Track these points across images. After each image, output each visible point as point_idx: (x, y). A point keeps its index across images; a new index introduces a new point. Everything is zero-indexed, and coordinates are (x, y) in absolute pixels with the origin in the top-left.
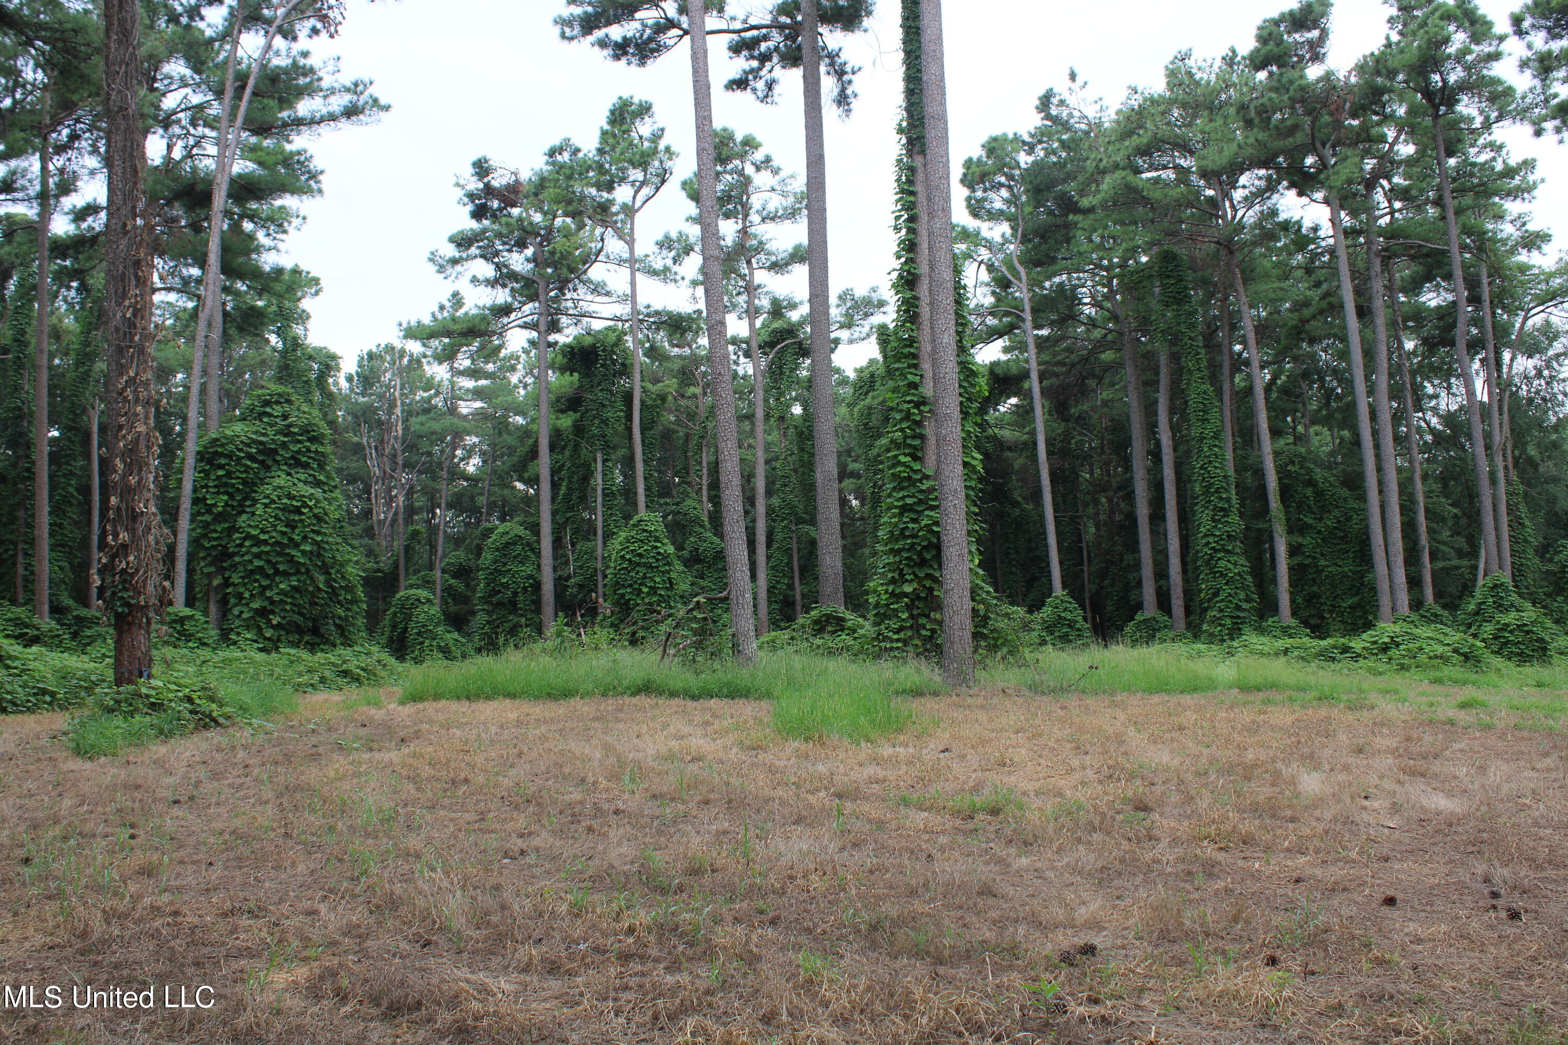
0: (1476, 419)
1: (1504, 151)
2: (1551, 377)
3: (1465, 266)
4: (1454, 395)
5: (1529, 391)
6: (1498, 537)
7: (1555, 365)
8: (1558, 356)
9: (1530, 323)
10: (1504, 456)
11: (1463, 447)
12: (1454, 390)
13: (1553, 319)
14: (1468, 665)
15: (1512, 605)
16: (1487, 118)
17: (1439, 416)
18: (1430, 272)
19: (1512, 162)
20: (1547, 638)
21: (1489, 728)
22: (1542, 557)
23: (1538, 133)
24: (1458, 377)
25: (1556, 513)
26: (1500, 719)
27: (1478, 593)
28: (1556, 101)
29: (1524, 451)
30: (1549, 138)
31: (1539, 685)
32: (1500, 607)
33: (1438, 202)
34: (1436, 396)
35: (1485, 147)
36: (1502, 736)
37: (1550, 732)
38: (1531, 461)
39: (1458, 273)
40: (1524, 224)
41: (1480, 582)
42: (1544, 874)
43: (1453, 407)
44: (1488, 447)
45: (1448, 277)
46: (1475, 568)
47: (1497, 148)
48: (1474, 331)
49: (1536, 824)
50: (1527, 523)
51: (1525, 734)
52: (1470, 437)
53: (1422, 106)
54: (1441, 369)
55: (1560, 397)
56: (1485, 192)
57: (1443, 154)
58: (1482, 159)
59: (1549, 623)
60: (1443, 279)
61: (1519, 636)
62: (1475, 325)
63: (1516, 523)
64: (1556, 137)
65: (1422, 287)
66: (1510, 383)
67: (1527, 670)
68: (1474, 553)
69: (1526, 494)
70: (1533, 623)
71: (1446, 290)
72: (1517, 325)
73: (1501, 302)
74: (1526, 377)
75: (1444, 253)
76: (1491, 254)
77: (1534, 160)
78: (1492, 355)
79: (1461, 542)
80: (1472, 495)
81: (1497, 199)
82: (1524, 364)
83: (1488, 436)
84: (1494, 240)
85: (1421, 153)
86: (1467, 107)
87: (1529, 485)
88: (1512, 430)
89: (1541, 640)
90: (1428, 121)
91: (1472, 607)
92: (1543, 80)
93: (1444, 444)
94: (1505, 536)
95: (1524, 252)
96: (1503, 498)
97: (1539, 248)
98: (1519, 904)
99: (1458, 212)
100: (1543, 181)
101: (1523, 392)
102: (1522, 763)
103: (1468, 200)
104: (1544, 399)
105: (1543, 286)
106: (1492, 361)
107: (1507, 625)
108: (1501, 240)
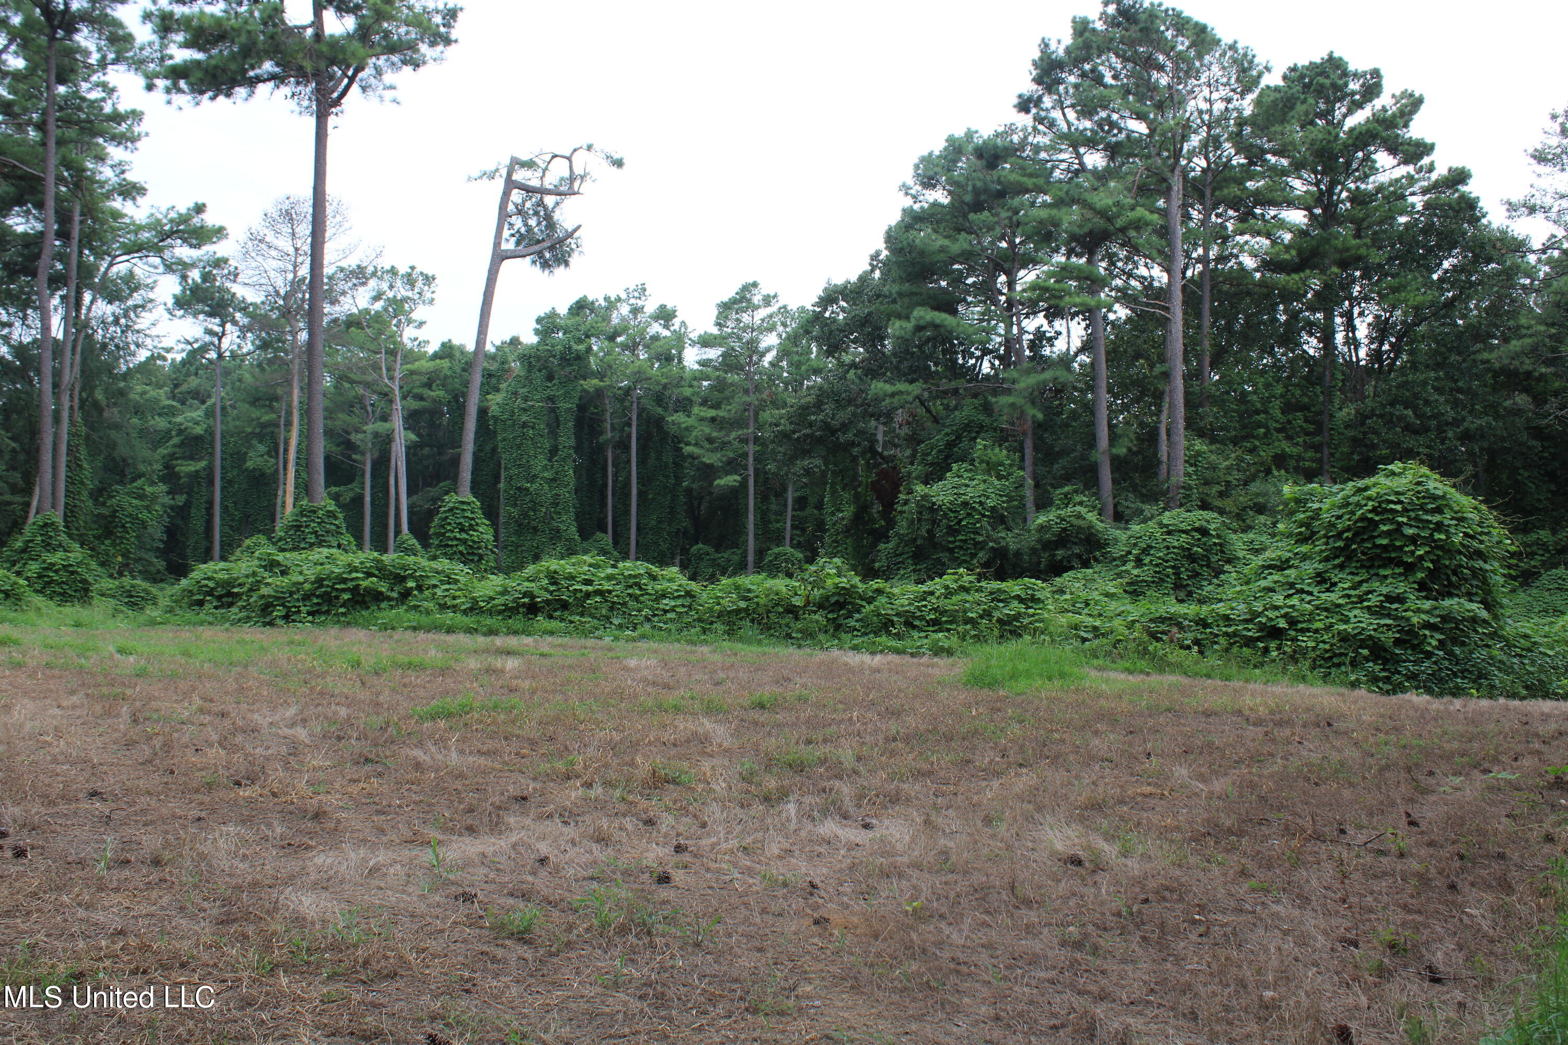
0: (48, 355)
1: (116, 94)
2: (127, 326)
3: (58, 198)
4: (29, 327)
5: (104, 336)
6: (55, 475)
7: (132, 315)
8: (136, 307)
9: (115, 269)
10: (71, 396)
11: (31, 381)
12: (29, 322)
13: (137, 271)
14: (8, 602)
15: (60, 545)
16: (104, 57)
17: (10, 345)
18: (22, 196)
19: (122, 108)
20: (91, 580)
21: (19, 666)
22: (96, 500)
23: (150, 87)
24: (35, 309)
25: (114, 459)
26: (32, 657)
27: (28, 530)
28: (170, 62)
29: (91, 394)
30: (159, 95)
31: (78, 625)
32: (48, 546)
33: (41, 127)
34: (10, 325)
35: (97, 85)
36: (32, 675)
37: (81, 670)
38: (97, 406)
39: (51, 204)
40: (123, 172)
41: (31, 520)
42: (56, 809)
43: (27, 340)
44: (56, 386)
45: (40, 205)
46: (28, 505)
47: (110, 91)
48: (59, 266)
49: (55, 761)
50: (85, 465)
51: (56, 672)
52: (39, 372)
53: (39, 21)
54: (18, 298)
55: (133, 347)
56: (90, 130)
57: (53, 78)
58: (94, 95)
59: (94, 565)
60: (35, 207)
61: (64, 576)
62: (60, 261)
63: (74, 464)
64: (165, 97)
65: (10, 209)
66: (87, 324)
67: (68, 610)
68: (28, 491)
69: (88, 436)
70: (79, 564)
71: (37, 218)
72: (102, 269)
73: (90, 242)
74: (103, 322)
75: (40, 180)
76: (87, 193)
77: (142, 113)
78: (73, 294)
79: (16, 477)
80: (34, 431)
81: (101, 140)
82: (103, 309)
83: (57, 374)
84: (92, 180)
85: (31, 70)
86: (85, 38)
87: (92, 428)
88: (83, 372)
89: (84, 581)
90: (43, 40)
91: (19, 544)
92: (162, 38)
93: (11, 375)
94: (62, 475)
95: (120, 199)
96: (65, 437)
97: (134, 199)
98: (27, 840)
99: (60, 142)
100: (147, 134)
101: (99, 336)
102: (48, 701)
103: (72, 133)
104: (117, 346)
105: (132, 237)
106: (72, 300)
107: (53, 565)
108: (98, 182)
